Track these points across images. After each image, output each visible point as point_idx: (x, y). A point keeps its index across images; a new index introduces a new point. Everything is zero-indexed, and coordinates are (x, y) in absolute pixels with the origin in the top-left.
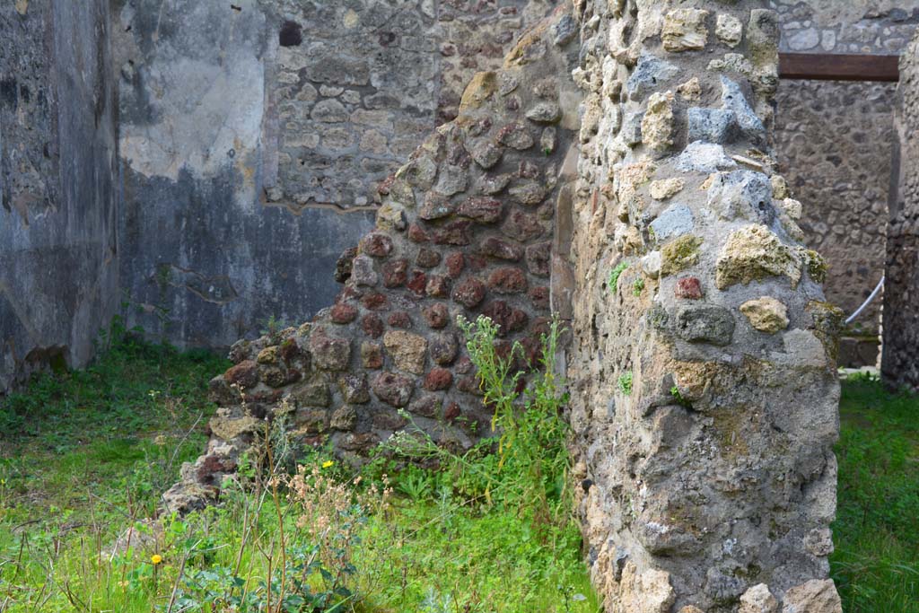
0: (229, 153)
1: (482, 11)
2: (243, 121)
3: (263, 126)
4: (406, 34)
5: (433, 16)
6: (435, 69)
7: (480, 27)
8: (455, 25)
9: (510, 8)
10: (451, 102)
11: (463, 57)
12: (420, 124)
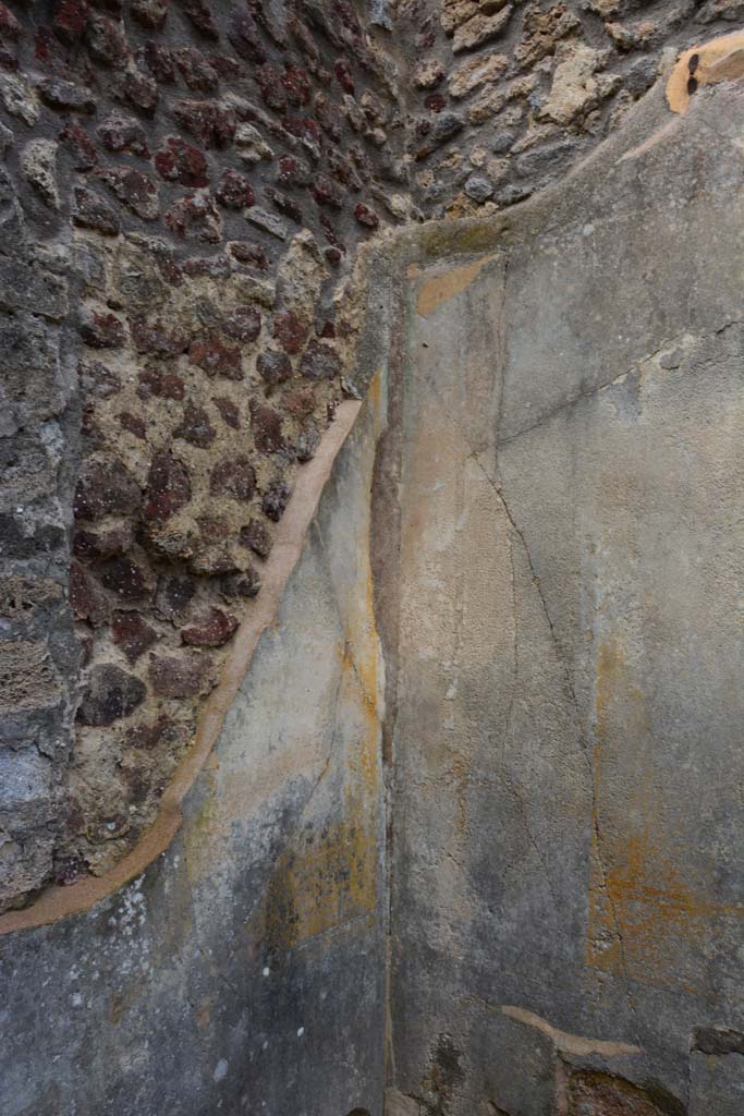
1: (190, 233)
5: (58, 201)
6: (67, 381)
7: (188, 279)
8: (123, 252)
9: (251, 247)
10: (117, 505)
11: (144, 360)
12: (26, 585)
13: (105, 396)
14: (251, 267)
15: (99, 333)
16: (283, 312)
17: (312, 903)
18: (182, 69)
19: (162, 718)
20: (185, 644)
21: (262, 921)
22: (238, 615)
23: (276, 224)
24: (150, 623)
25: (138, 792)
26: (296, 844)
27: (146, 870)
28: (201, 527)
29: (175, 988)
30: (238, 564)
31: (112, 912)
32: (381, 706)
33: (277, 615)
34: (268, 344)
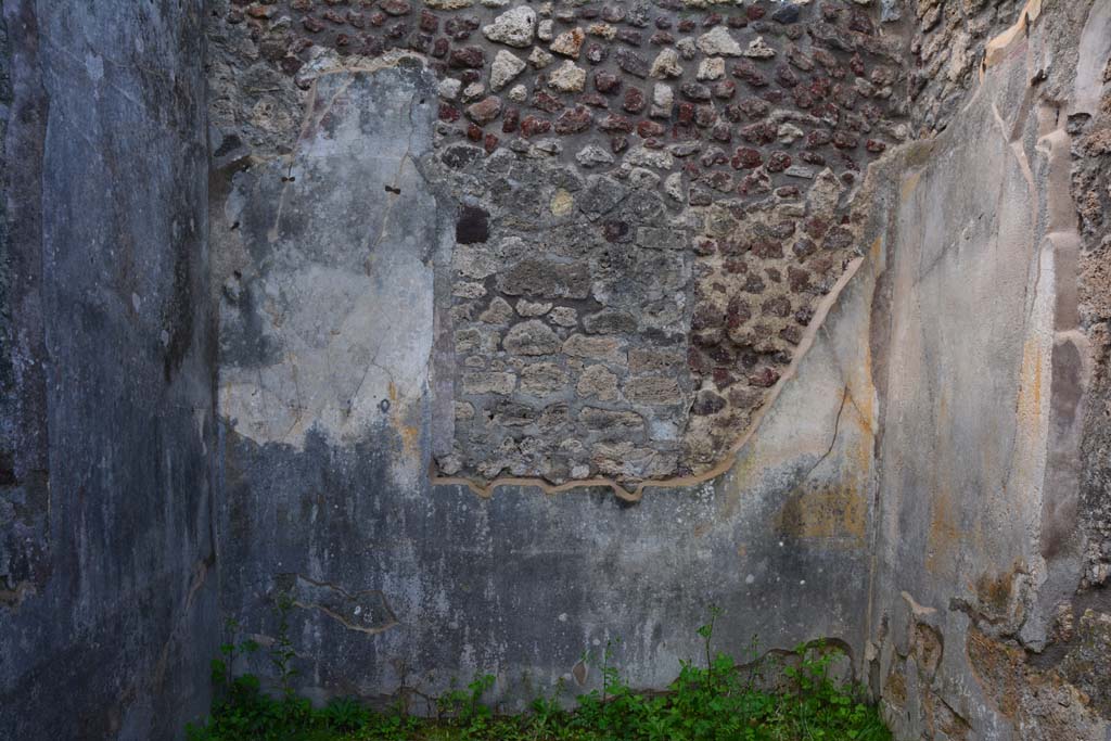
0: (380, 406)
1: (750, 192)
2: (403, 357)
3: (432, 362)
4: (643, 224)
5: (681, 198)
6: (687, 274)
7: (749, 215)
8: (713, 212)
9: (790, 188)
10: (711, 322)
11: (725, 258)
12: (667, 356)
13: (706, 277)
14: (790, 198)
15: (701, 250)
16: (810, 218)
17: (816, 520)
18: (745, 112)
19: (732, 416)
20: (750, 384)
21: (780, 519)
22: (779, 372)
23: (806, 172)
24: (733, 374)
25: (717, 445)
26: (805, 487)
27: (716, 477)
28: (756, 331)
29: (727, 533)
30: (777, 348)
31: (698, 491)
32: (875, 426)
33: (796, 372)
34: (801, 236)
